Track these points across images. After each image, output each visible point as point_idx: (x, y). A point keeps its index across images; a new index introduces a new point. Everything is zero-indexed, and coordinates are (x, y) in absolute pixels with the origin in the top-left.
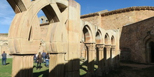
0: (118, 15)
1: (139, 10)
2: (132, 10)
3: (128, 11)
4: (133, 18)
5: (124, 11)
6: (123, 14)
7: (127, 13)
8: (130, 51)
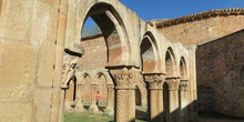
0: (188, 25)
1: (226, 15)
2: (214, 15)
3: (206, 17)
4: (215, 30)
5: (198, 18)
6: (197, 24)
7: (203, 21)
8: (213, 93)
